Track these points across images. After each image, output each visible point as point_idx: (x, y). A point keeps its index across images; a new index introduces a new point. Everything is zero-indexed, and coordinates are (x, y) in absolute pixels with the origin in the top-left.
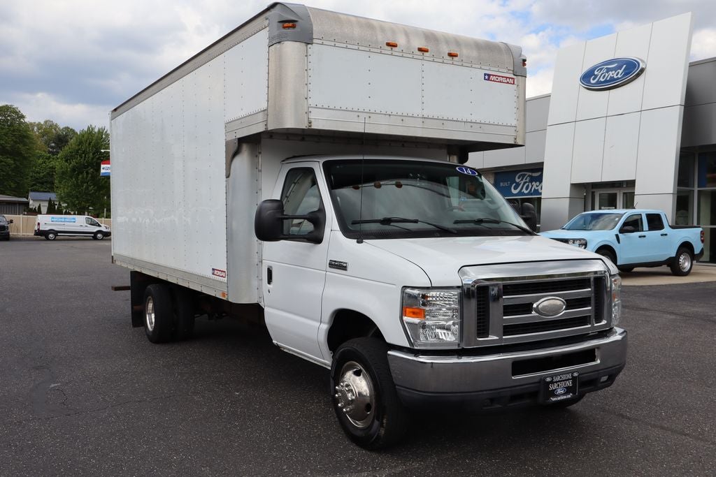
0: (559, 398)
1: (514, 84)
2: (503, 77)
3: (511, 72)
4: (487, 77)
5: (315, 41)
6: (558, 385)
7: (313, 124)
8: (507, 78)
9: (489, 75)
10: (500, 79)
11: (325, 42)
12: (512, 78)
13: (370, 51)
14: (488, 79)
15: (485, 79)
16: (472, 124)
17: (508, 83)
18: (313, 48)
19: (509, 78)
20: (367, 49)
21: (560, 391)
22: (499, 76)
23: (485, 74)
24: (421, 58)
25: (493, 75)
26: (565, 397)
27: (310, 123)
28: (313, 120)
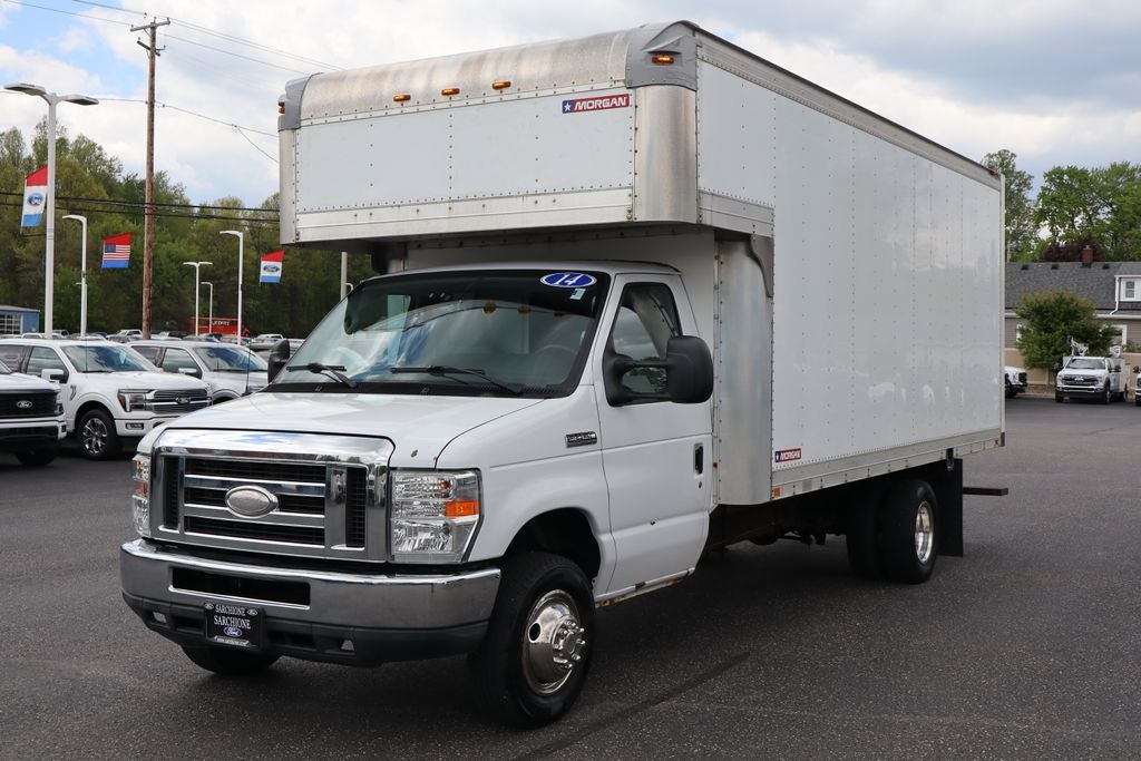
0: (227, 642)
1: (627, 105)
2: (602, 98)
3: (621, 84)
4: (568, 107)
5: (303, 123)
6: (229, 622)
7: (301, 236)
8: (611, 98)
9: (573, 103)
10: (595, 103)
11: (314, 122)
12: (622, 96)
13: (371, 117)
14: (572, 110)
15: (564, 112)
16: (536, 198)
17: (614, 106)
18: (302, 132)
19: (617, 97)
20: (367, 115)
21: (231, 631)
22: (594, 99)
23: (565, 103)
24: (447, 105)
25: (581, 101)
26: (237, 643)
27: (298, 235)
28: (301, 231)
